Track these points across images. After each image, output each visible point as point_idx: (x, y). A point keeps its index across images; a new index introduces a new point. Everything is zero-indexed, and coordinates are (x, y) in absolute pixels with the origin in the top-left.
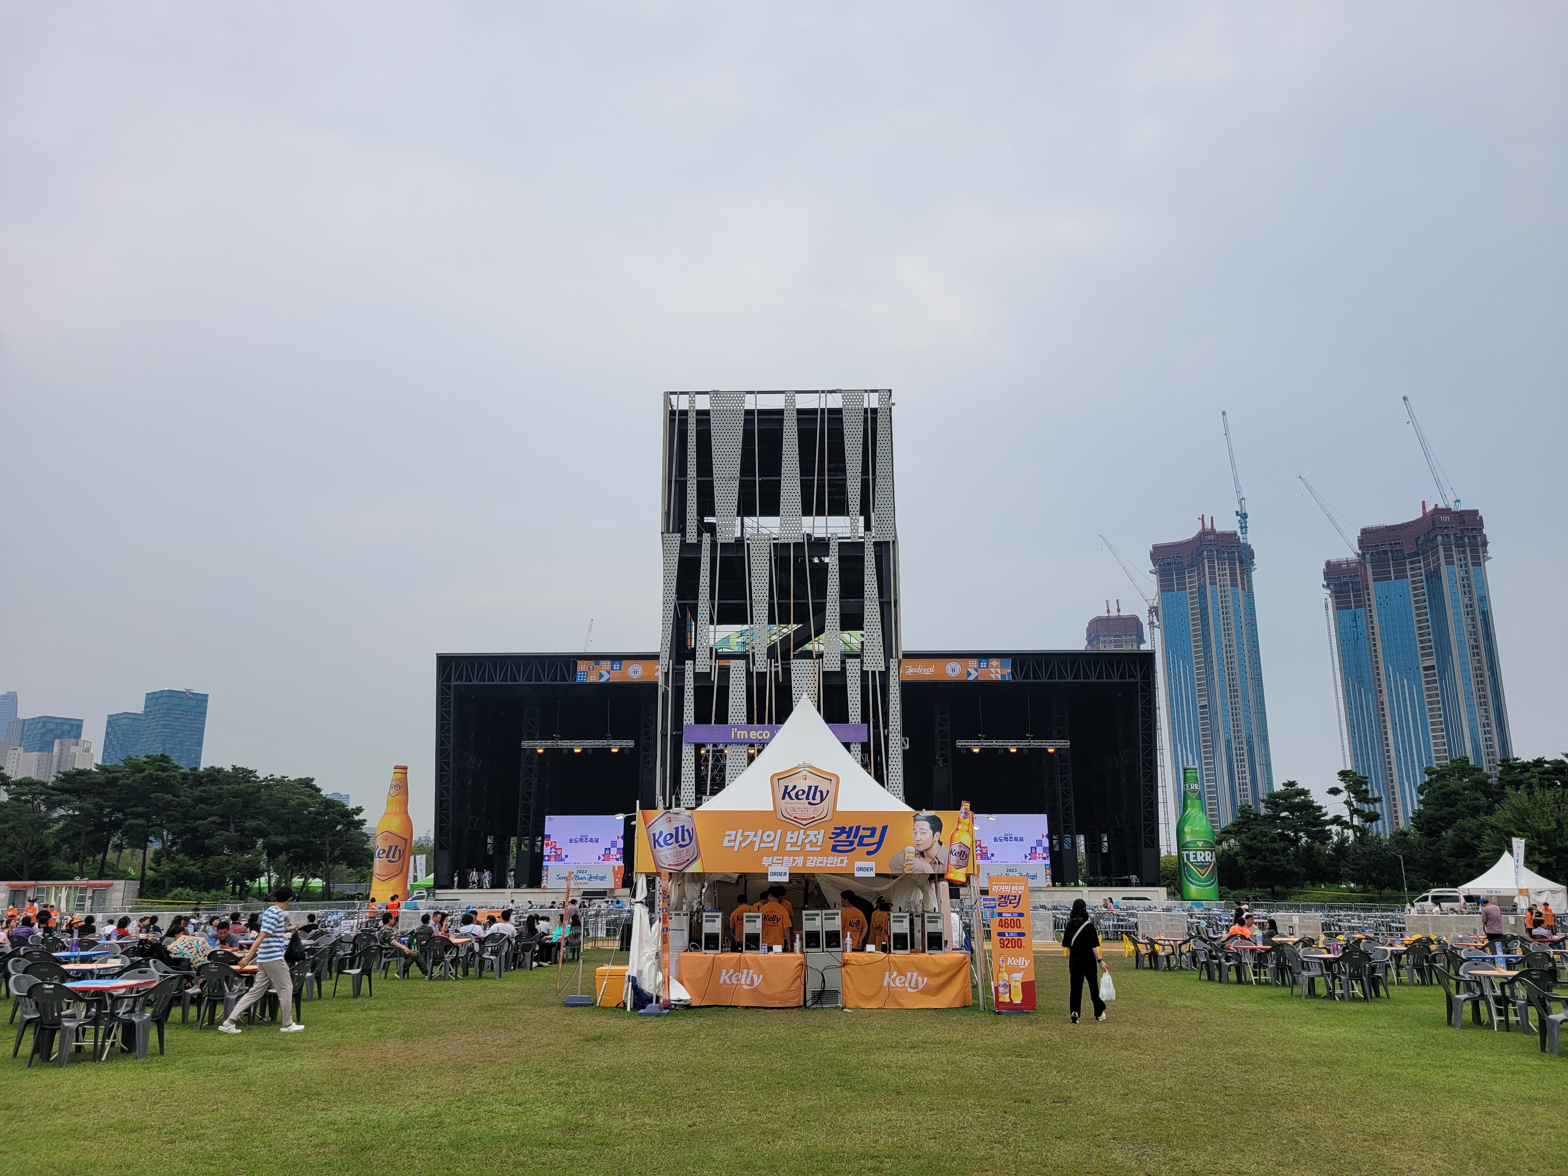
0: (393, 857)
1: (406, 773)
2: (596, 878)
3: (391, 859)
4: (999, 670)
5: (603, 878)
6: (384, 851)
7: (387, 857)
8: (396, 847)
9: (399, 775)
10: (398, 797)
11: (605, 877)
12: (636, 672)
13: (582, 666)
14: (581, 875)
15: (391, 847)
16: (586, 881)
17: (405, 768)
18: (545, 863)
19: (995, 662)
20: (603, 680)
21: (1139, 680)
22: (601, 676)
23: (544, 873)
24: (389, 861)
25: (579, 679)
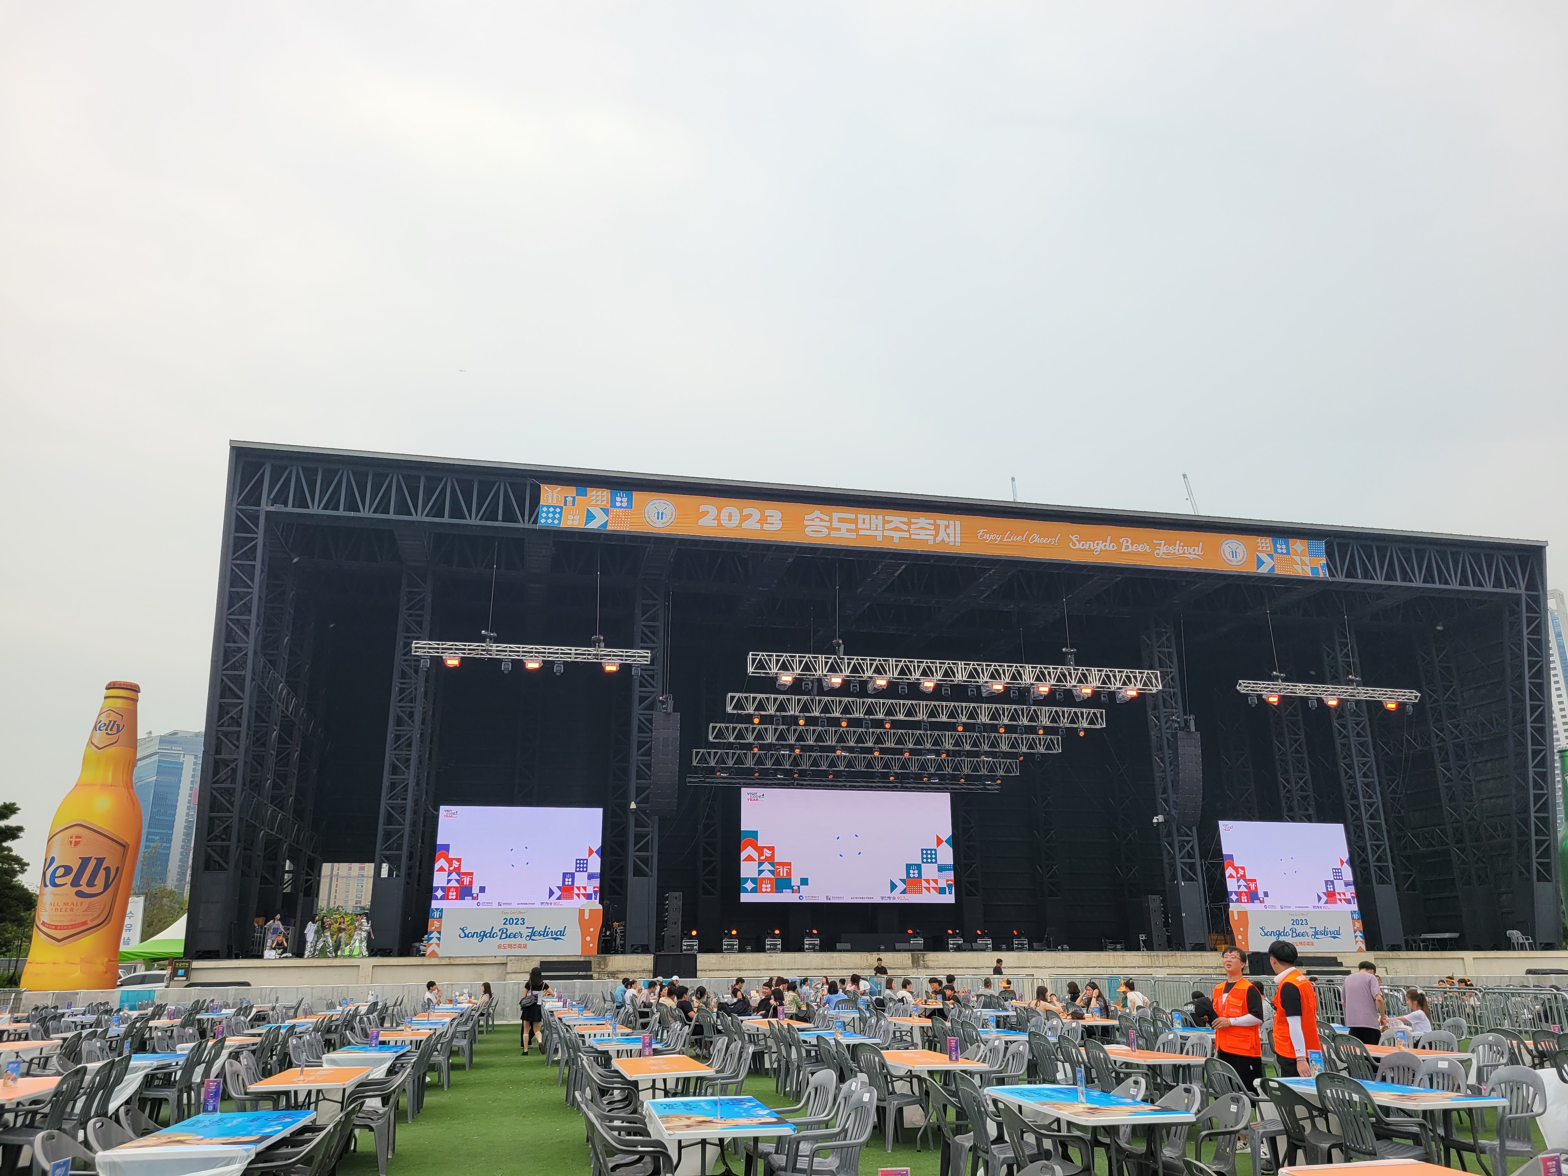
0: (90, 884)
1: (135, 701)
2: (545, 934)
3: (84, 888)
4: (1306, 559)
5: (558, 935)
6: (68, 870)
7: (75, 883)
8: (100, 861)
9: (119, 703)
10: (111, 749)
11: (562, 933)
12: (661, 515)
13: (550, 495)
14: (512, 929)
15: (85, 861)
16: (523, 941)
17: (134, 689)
18: (435, 904)
19: (1298, 545)
20: (594, 525)
21: (1521, 590)
22: (590, 517)
23: (433, 925)
24: (80, 894)
25: (546, 520)
